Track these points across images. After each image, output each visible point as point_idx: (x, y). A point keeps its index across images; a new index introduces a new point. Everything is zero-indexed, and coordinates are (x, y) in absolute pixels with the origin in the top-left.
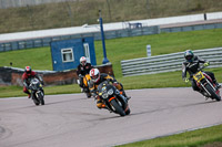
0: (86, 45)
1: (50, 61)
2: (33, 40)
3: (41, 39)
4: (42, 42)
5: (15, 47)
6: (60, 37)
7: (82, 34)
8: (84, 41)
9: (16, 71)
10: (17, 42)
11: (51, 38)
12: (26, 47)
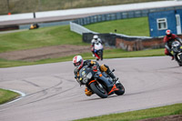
0: (177, 16)
1: (148, 29)
2: (134, 11)
3: (141, 11)
4: (141, 13)
5: (119, 17)
6: (156, 9)
7: (174, 7)
8: (176, 12)
9: (120, 37)
10: (121, 13)
11: (149, 10)
12: (128, 17)
